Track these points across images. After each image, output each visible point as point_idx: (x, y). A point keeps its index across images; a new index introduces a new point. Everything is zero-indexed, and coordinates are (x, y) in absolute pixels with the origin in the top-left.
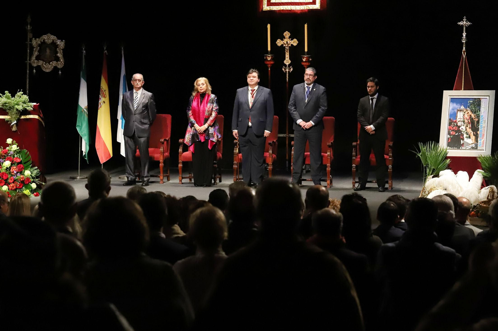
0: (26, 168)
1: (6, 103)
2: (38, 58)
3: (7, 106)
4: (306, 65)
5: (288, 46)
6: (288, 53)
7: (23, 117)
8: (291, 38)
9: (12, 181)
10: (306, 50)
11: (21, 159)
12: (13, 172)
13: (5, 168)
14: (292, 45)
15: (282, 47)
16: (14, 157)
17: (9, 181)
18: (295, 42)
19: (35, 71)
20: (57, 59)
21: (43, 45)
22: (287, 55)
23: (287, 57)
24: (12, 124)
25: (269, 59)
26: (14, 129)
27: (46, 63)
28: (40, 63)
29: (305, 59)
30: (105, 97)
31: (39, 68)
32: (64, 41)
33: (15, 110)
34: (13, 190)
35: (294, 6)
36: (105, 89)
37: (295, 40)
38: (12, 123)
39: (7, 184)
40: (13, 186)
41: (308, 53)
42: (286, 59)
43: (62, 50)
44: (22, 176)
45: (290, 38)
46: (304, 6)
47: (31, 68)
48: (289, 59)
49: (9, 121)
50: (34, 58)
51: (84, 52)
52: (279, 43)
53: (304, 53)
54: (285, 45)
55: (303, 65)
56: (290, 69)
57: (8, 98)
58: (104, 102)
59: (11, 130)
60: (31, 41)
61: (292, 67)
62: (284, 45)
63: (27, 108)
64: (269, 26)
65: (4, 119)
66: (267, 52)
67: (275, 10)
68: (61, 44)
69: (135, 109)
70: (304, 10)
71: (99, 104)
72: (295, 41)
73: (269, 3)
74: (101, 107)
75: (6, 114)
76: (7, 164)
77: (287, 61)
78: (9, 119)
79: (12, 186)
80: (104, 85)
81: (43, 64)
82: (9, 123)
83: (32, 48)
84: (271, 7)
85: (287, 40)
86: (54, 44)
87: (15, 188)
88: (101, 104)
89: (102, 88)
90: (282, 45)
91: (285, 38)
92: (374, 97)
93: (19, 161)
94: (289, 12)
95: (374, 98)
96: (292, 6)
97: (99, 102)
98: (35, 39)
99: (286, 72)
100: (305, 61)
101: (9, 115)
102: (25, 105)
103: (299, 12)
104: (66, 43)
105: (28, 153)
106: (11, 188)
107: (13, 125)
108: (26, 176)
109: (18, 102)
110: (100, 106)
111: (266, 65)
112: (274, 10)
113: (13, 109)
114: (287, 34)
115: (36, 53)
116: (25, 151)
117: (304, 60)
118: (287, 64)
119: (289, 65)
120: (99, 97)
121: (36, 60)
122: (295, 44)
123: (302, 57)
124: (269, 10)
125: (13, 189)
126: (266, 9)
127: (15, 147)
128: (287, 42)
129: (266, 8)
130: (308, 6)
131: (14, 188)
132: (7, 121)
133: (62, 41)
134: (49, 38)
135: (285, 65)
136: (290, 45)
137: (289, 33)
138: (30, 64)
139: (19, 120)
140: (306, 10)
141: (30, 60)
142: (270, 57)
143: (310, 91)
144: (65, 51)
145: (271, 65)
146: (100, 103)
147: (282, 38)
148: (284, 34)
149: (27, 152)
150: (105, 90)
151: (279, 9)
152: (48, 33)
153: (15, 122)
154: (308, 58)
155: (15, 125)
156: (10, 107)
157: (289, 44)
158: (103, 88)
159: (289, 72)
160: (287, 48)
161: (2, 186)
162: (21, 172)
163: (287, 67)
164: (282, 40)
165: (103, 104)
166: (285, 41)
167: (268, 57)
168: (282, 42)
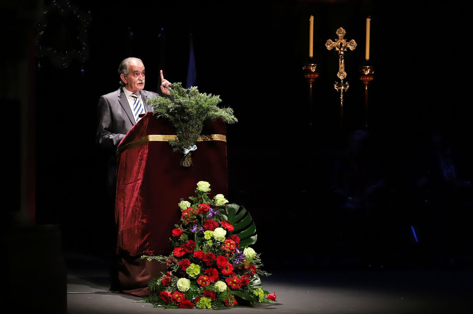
4: (367, 80)
5: (343, 51)
6: (343, 62)
8: (348, 38)
10: (368, 57)
14: (348, 49)
15: (334, 52)
18: (352, 46)
22: (342, 65)
23: (342, 68)
25: (313, 70)
37: (353, 41)
41: (370, 62)
42: (340, 70)
45: (346, 39)
52: (329, 45)
53: (364, 61)
54: (339, 48)
55: (362, 81)
56: (345, 86)
61: (348, 83)
62: (337, 49)
64: (312, 19)
72: (353, 44)
77: (342, 75)
85: (341, 41)
90: (334, 48)
91: (337, 37)
99: (340, 90)
114: (341, 32)
117: (366, 73)
118: (341, 78)
119: (345, 80)
122: (352, 48)
123: (364, 68)
128: (341, 45)
135: (339, 80)
136: (345, 49)
137: (344, 30)
142: (314, 66)
145: (314, 80)
147: (335, 38)
148: (337, 32)
159: (344, 90)
160: (342, 53)
163: (341, 83)
164: (334, 41)
166: (338, 43)
167: (312, 67)
168: (334, 44)
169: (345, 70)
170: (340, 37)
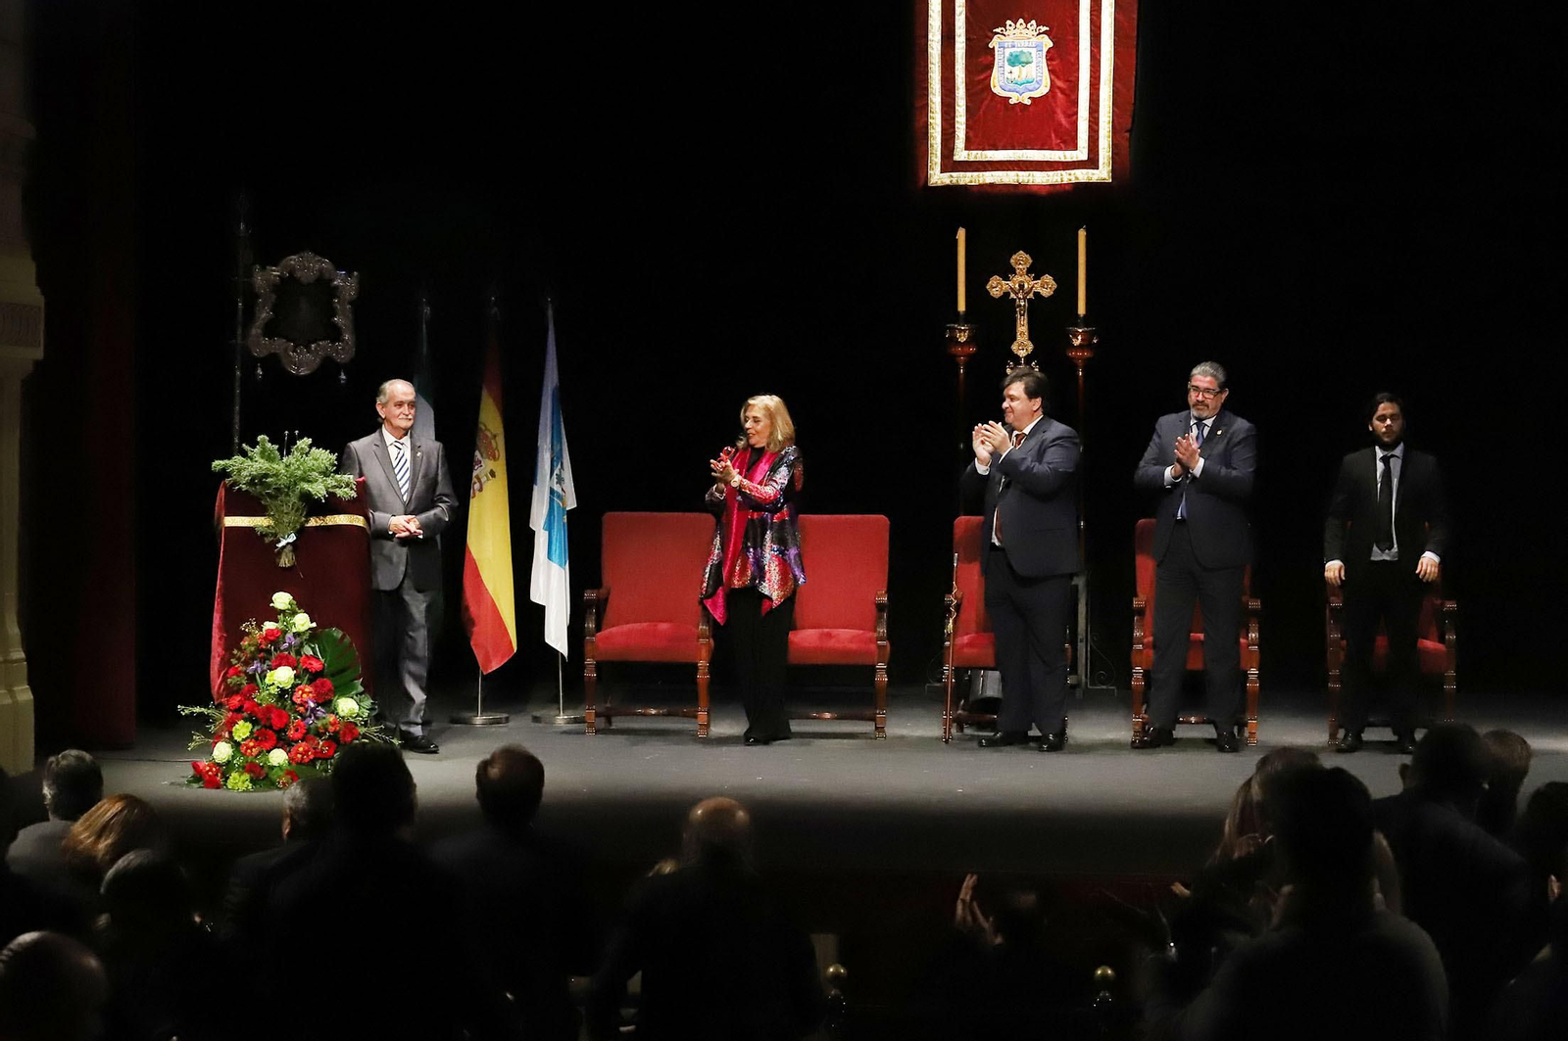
0: (344, 690)
1: (266, 476)
2: (270, 330)
3: (269, 486)
4: (1080, 358)
5: (1024, 298)
6: (1026, 322)
7: (313, 522)
8: (1036, 271)
9: (298, 735)
10: (1082, 310)
11: (323, 661)
12: (301, 705)
13: (274, 690)
14: (1037, 294)
15: (1006, 302)
16: (298, 653)
17: (291, 733)
18: (1046, 286)
19: (260, 372)
20: (335, 334)
21: (288, 287)
22: (1022, 327)
23: (1022, 333)
24: (280, 545)
25: (962, 338)
26: (286, 561)
27: (296, 347)
28: (278, 345)
29: (1080, 338)
30: (495, 458)
31: (272, 362)
32: (355, 273)
33: (294, 499)
34: (307, 764)
35: (1027, 173)
36: (494, 433)
37: (1048, 278)
38: (279, 541)
39: (285, 743)
40: (306, 752)
41: (1086, 321)
42: (1019, 338)
43: (350, 303)
44: (331, 718)
45: (1031, 273)
46: (1059, 172)
47: (250, 363)
48: (1029, 339)
49: (266, 535)
50: (256, 331)
51: (427, 310)
52: (996, 287)
53: (1074, 319)
54: (1016, 294)
55: (1071, 359)
57: (270, 459)
58: (493, 474)
59: (276, 565)
60: (250, 274)
61: (1036, 364)
62: (1013, 296)
63: (339, 492)
64: (961, 234)
65: (251, 530)
66: (956, 317)
67: (966, 186)
68: (346, 284)
69: (405, 498)
70: (1061, 185)
71: (474, 480)
72: (1047, 284)
73: (946, 161)
74: (481, 490)
75: (260, 511)
76: (283, 676)
77: (1022, 346)
78: (268, 527)
79: (301, 749)
80: (491, 420)
81: (286, 350)
82: (267, 540)
83: (251, 297)
84: (954, 174)
85: (1020, 279)
86: (324, 287)
87: (312, 757)
88: (480, 481)
89: (483, 428)
90: (1007, 294)
91: (1013, 271)
92: (1393, 453)
93: (316, 666)
94: (1012, 190)
95: (1393, 456)
96: (1021, 173)
97: (475, 474)
98: (263, 268)
100: (1080, 346)
101: (269, 516)
102: (330, 481)
103: (1044, 192)
104: (361, 283)
105: (348, 639)
106: (299, 756)
107: (284, 547)
108: (343, 718)
109: (305, 472)
110: (477, 486)
111: (955, 356)
112: (962, 183)
113: (287, 495)
114: (1021, 260)
115: (264, 314)
116: (337, 633)
117: (1077, 342)
118: (1022, 354)
119: (1029, 359)
120: (473, 455)
121: (265, 335)
122: (1046, 293)
123: (1070, 332)
124: (948, 186)
125: (307, 760)
126: (939, 182)
127: (302, 622)
128: (1021, 287)
129: (937, 177)
130: (1072, 172)
131: (308, 756)
132: (263, 535)
133: (349, 274)
134: (308, 265)
135: (1016, 359)
136: (1031, 296)
137: (1028, 256)
138: (247, 352)
139: (301, 532)
140: (1067, 187)
141: (245, 336)
142: (964, 331)
143: (1205, 436)
144: (360, 307)
145: (968, 359)
146: (478, 478)
147: (1007, 272)
148: (1012, 261)
149: (343, 637)
150: (495, 436)
151: (981, 182)
152: (303, 250)
153: (292, 538)
154: (1088, 337)
155: (289, 548)
156: (278, 490)
157: (1028, 293)
158: (486, 429)
160: (1022, 304)
161: (269, 752)
162: (327, 704)
163: (1021, 364)
164: (1006, 279)
165: (488, 479)
166: (1014, 283)
167: (960, 332)
168: (1006, 285)
169: (1031, 338)
170: (1018, 271)
